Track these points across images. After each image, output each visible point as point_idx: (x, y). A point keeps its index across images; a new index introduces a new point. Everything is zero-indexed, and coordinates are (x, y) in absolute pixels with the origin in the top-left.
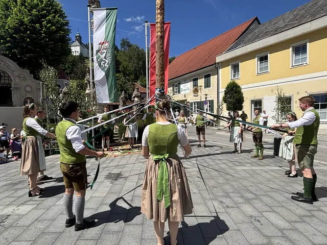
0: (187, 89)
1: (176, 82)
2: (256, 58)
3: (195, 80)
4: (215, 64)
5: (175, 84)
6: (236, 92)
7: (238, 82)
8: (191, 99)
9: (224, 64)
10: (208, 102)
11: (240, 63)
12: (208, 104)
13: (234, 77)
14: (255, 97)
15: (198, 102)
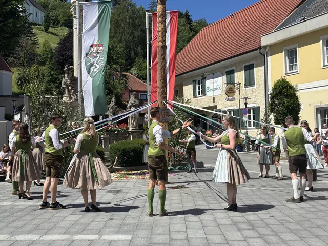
0: (217, 89)
1: (198, 76)
2: (321, 41)
3: (230, 73)
4: (260, 48)
5: (197, 79)
6: (287, 96)
7: (292, 80)
8: (224, 105)
9: (275, 48)
10: (252, 111)
11: (297, 48)
12: (252, 114)
13: (290, 70)
14: (321, 103)
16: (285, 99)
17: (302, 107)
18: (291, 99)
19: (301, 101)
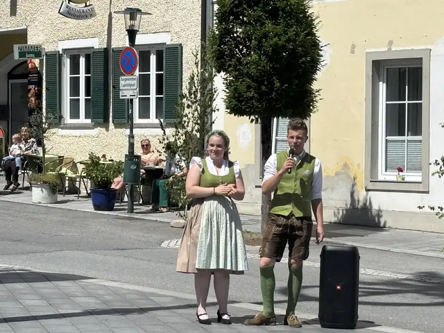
8: (53, 29)
10: (153, 59)
12: (153, 73)
14: (391, 43)
15: (90, 54)
16: (269, 25)
17: (327, 55)
18: (288, 26)
19: (323, 34)
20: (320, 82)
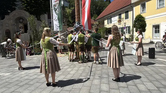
0: (115, 21)
1: (109, 17)
3: (120, 15)
4: (131, 4)
5: (109, 18)
7: (143, 15)
9: (136, 4)
10: (127, 28)
11: (146, 3)
12: (127, 29)
13: (142, 12)
14: (155, 23)
15: (121, 28)
16: (140, 22)
17: (147, 25)
18: (142, 22)
19: (146, 23)
20: (146, 28)
